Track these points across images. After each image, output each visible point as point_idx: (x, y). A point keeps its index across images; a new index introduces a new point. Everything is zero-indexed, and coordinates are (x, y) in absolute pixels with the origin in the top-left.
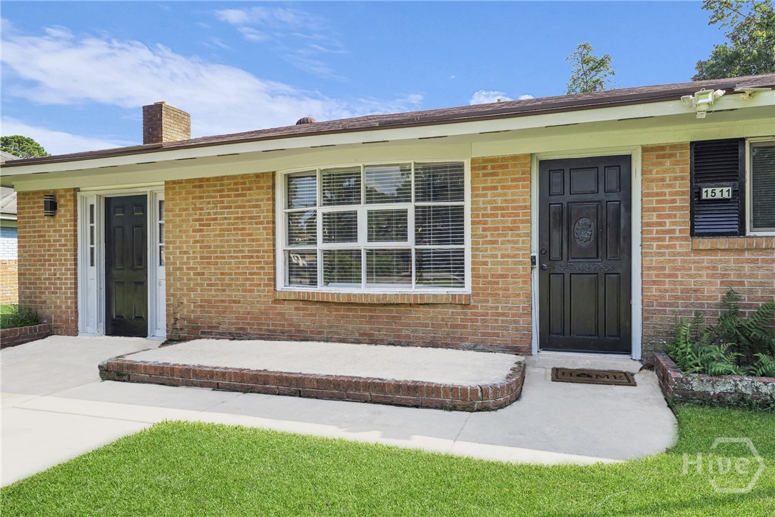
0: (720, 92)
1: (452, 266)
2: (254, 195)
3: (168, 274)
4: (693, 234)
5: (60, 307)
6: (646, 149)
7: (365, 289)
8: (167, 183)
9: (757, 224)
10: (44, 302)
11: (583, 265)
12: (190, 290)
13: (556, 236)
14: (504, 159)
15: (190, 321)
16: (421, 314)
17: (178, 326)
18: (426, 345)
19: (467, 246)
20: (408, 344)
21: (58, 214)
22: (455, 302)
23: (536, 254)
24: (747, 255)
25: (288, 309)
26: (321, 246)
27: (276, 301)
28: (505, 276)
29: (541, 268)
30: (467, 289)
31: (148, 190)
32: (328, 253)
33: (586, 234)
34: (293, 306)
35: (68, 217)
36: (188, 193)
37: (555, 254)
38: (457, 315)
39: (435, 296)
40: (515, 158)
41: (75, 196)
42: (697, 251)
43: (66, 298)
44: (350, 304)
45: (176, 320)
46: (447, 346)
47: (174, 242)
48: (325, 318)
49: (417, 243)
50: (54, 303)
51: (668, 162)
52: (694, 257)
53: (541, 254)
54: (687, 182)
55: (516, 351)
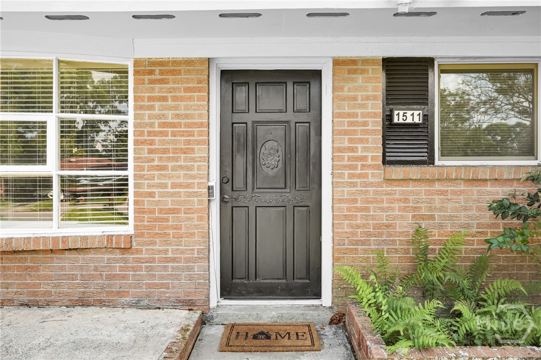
4: (385, 162)
9: (445, 153)
11: (270, 197)
13: (240, 161)
14: (176, 62)
16: (67, 262)
19: (131, 172)
28: (176, 211)
30: (131, 228)
33: (273, 160)
37: (239, 183)
38: (114, 262)
39: (84, 238)
40: (189, 62)
42: (389, 181)
46: (101, 303)
51: (360, 78)
52: (386, 188)
53: (222, 183)
54: (380, 103)
55: (190, 305)
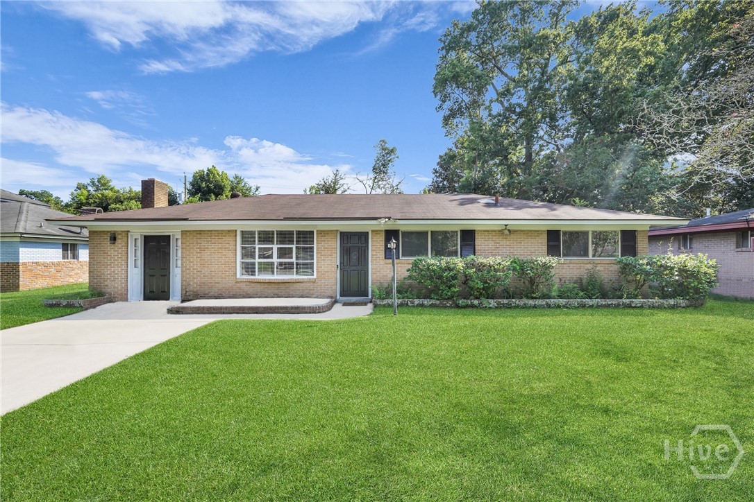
0: (387, 220)
1: (310, 266)
2: (227, 239)
3: (182, 271)
4: (385, 258)
5: (117, 288)
6: (372, 231)
7: (277, 277)
8: (182, 231)
9: (403, 255)
10: (107, 286)
11: (354, 268)
12: (194, 278)
13: (345, 257)
14: (328, 231)
15: (194, 292)
16: (295, 285)
17: (188, 294)
18: (299, 297)
19: (315, 261)
20: (293, 297)
21: (116, 243)
22: (310, 281)
23: (338, 264)
24: (399, 265)
25: (243, 286)
26: (257, 260)
27: (237, 282)
28: (328, 272)
29: (341, 269)
30: (315, 276)
31: (171, 234)
32: (259, 263)
33: (355, 257)
34: (244, 284)
35: (123, 244)
36: (194, 236)
37: (345, 264)
38: (311, 286)
39: (303, 279)
40: (332, 231)
41: (127, 234)
42: (386, 264)
43: (121, 283)
44: (270, 283)
45: (186, 292)
46: (307, 297)
47: (186, 258)
48: (259, 288)
49: (296, 259)
50: (112, 286)
51: (378, 236)
52: (385, 266)
53: (340, 264)
54: (384, 242)
55: (331, 297)
